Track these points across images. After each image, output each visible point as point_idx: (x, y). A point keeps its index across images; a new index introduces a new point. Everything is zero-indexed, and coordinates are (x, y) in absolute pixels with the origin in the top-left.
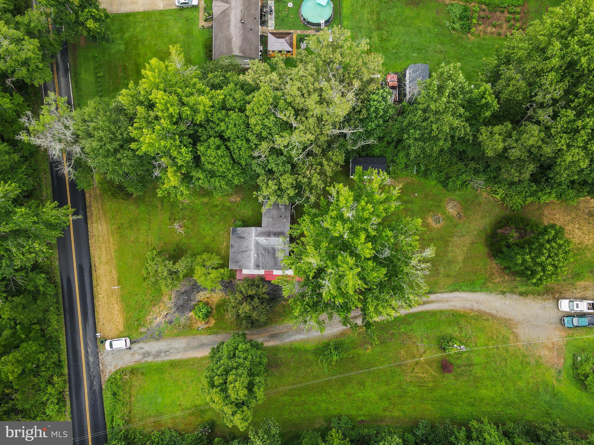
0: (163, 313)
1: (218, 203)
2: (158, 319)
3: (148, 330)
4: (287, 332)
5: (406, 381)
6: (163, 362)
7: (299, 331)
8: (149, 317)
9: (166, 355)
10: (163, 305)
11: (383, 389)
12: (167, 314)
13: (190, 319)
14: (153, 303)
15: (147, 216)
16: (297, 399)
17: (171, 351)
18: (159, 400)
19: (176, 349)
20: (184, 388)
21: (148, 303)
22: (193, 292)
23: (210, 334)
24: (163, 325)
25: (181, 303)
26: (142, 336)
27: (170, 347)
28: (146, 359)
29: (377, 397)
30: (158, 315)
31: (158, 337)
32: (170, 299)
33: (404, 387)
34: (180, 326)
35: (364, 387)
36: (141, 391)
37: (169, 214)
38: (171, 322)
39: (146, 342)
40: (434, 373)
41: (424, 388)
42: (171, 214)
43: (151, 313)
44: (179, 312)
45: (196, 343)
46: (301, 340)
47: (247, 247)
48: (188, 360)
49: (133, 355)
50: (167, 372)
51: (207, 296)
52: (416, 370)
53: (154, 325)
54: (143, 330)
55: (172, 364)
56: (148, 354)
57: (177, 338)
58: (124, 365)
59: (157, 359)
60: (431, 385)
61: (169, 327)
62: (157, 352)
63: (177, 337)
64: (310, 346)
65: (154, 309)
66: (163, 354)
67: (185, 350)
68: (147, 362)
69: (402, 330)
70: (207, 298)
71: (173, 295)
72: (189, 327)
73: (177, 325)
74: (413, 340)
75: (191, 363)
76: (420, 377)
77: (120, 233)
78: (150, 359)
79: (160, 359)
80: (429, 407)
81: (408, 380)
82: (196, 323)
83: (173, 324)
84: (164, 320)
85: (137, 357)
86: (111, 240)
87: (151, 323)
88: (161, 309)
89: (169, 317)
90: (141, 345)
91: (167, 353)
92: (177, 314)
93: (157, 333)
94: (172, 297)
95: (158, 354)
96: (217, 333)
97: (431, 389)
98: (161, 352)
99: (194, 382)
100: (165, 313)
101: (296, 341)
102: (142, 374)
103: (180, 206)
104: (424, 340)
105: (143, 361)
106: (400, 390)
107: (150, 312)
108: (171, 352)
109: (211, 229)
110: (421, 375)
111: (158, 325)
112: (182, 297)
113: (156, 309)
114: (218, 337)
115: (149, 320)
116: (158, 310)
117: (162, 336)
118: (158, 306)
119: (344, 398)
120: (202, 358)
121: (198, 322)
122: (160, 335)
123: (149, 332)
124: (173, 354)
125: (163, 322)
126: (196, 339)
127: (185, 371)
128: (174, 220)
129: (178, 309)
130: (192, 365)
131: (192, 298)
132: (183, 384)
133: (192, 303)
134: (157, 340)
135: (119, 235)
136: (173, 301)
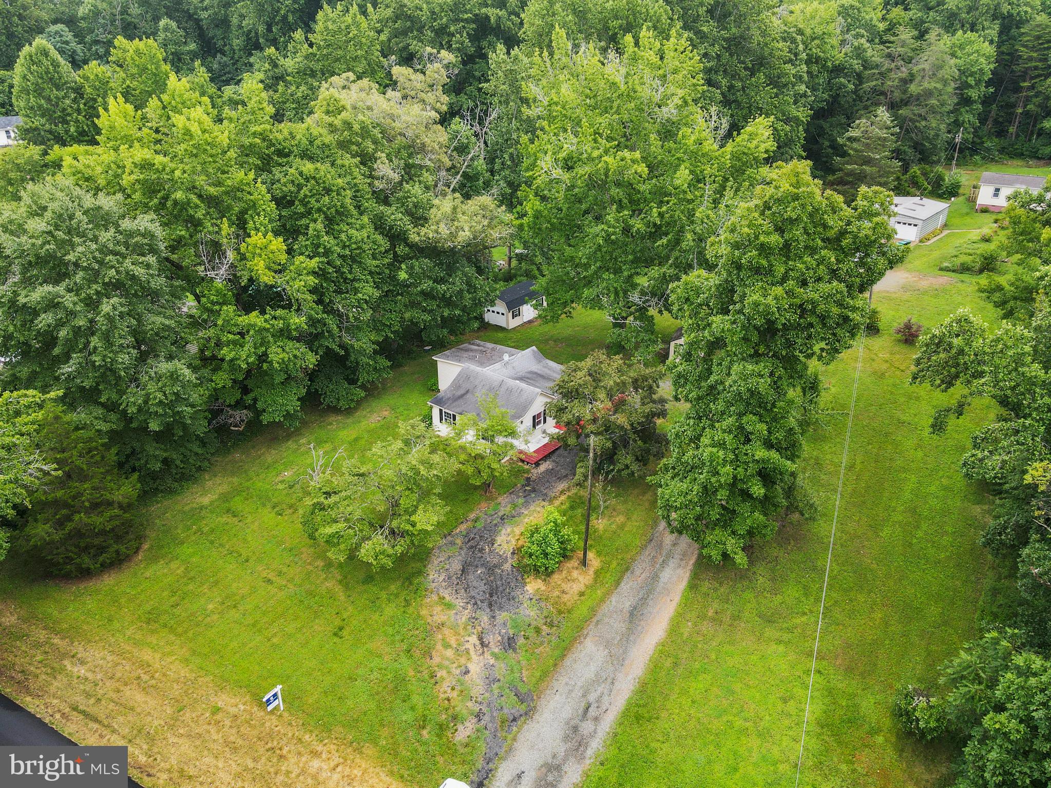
0: (467, 646)
1: (355, 436)
2: (474, 668)
3: (479, 716)
8: (445, 686)
9: (596, 719)
10: (446, 631)
12: (480, 639)
13: (540, 599)
14: (417, 654)
17: (592, 697)
19: (597, 680)
20: (740, 723)
21: (406, 666)
22: (482, 550)
23: (618, 583)
24: (501, 669)
25: (483, 588)
26: (482, 747)
27: (578, 693)
30: (463, 661)
31: (523, 708)
32: (449, 606)
34: (538, 630)
38: (510, 643)
39: (510, 750)
42: (274, 507)
43: (441, 673)
44: (501, 608)
45: (615, 625)
48: (655, 667)
50: (654, 744)
51: (518, 533)
53: (478, 689)
54: (464, 731)
55: (638, 718)
56: (551, 771)
57: (568, 661)
59: (590, 752)
61: (522, 656)
63: (563, 656)
65: (437, 660)
66: (587, 727)
67: (618, 659)
70: (523, 534)
71: (446, 594)
72: (560, 612)
73: (531, 633)
75: (668, 663)
77: (165, 626)
78: (573, 774)
79: (595, 746)
82: (563, 592)
83: (521, 641)
84: (487, 655)
86: (147, 655)
88: (453, 643)
89: (493, 639)
91: (592, 712)
92: (502, 616)
93: (510, 705)
94: (448, 598)
95: (576, 741)
96: (626, 569)
98: (575, 728)
99: (737, 687)
100: (474, 639)
103: (281, 487)
107: (433, 676)
108: (598, 701)
111: (491, 680)
112: (471, 577)
113: (442, 655)
114: (638, 572)
115: (454, 694)
116: (449, 653)
117: (529, 694)
118: (439, 647)
120: (674, 629)
121: (565, 586)
122: (521, 698)
123: (487, 718)
124: (606, 698)
125: (492, 661)
126: (606, 620)
127: (684, 692)
128: (291, 507)
129: (490, 605)
130: (676, 664)
131: (495, 561)
132: (725, 719)
133: (507, 567)
134: (529, 713)
135: (166, 630)
136: (460, 603)
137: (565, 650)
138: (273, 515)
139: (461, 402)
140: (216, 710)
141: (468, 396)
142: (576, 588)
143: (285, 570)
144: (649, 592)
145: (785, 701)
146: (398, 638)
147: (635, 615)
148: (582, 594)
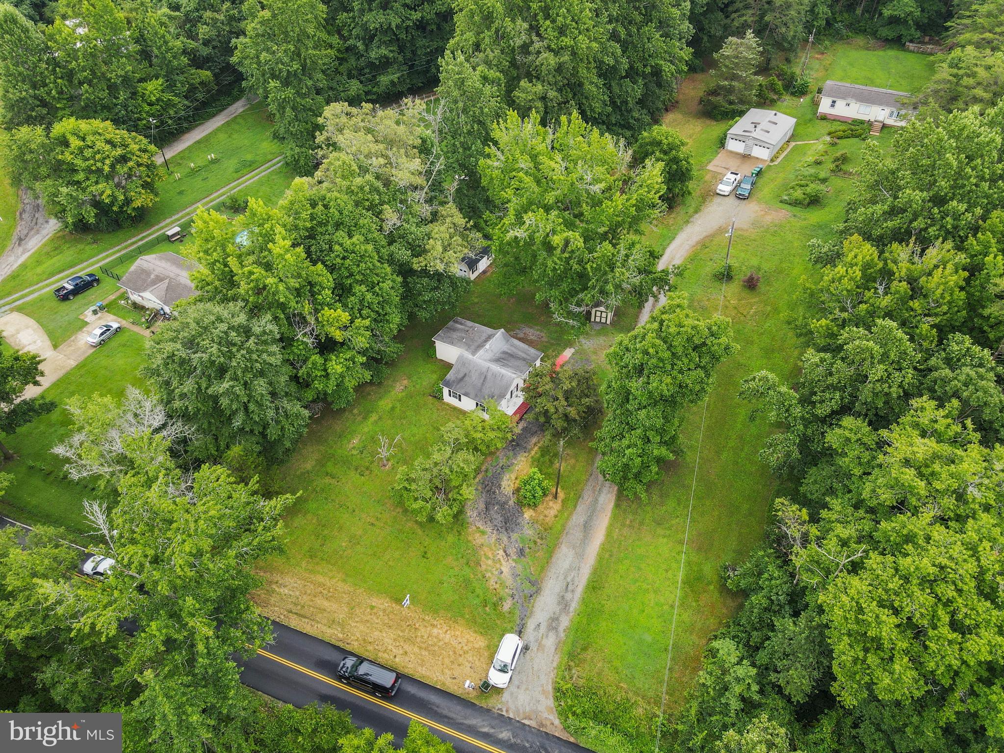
0: (499, 557)
1: (390, 406)
2: (503, 569)
3: (513, 596)
5: (754, 326)
6: (584, 601)
8: (492, 582)
9: (573, 591)
10: (486, 549)
12: (505, 552)
13: (533, 522)
14: (472, 564)
15: (330, 506)
17: (569, 579)
18: (648, 638)
19: (571, 569)
20: (645, 586)
21: (467, 570)
22: (494, 493)
23: (575, 507)
24: (519, 569)
25: (500, 519)
26: (517, 612)
27: (561, 577)
28: (561, 628)
30: (498, 566)
31: (535, 589)
32: (483, 533)
33: (761, 331)
34: (535, 542)
36: (617, 663)
37: (353, 473)
38: (521, 553)
39: (532, 612)
40: (756, 300)
41: (771, 315)
42: (356, 469)
43: (488, 575)
44: (513, 531)
45: (577, 534)
47: (481, 374)
48: (600, 558)
49: (541, 647)
50: (603, 602)
51: (513, 478)
52: (744, 312)
53: (509, 582)
54: (507, 605)
55: (594, 588)
56: (554, 621)
57: (554, 560)
58: (552, 675)
59: (571, 609)
60: (769, 308)
61: (529, 559)
62: (559, 603)
63: (551, 557)
65: (484, 567)
66: (569, 596)
67: (580, 555)
68: (567, 630)
70: (516, 479)
71: (479, 524)
72: (546, 530)
73: (532, 545)
75: (607, 556)
76: (755, 313)
77: (322, 559)
78: (565, 622)
79: (574, 606)
82: (546, 516)
83: (527, 550)
84: (510, 561)
85: (550, 642)
86: (321, 579)
87: (503, 585)
88: (490, 555)
89: (512, 551)
90: (531, 625)
91: (570, 587)
92: (514, 536)
93: (528, 588)
94: (482, 528)
95: (564, 604)
96: (579, 497)
97: (775, 310)
98: (563, 597)
99: (643, 566)
100: (501, 552)
102: (585, 649)
103: (355, 452)
105: (562, 635)
106: (764, 336)
107: (484, 576)
108: (573, 581)
110: (753, 311)
111: (515, 576)
112: (492, 512)
113: (486, 564)
114: (586, 498)
115: (498, 586)
116: (490, 562)
117: (536, 581)
118: (483, 558)
120: (609, 534)
121: (546, 512)
122: (533, 583)
123: (517, 597)
124: (576, 579)
125: (514, 565)
126: (571, 531)
127: (616, 571)
128: (367, 469)
129: (506, 530)
130: (611, 556)
131: (503, 499)
132: (637, 585)
133: (511, 503)
134: (538, 591)
135: (324, 562)
136: (489, 530)
137: (551, 553)
138: (358, 476)
139: (462, 384)
140: (372, 608)
141: (466, 379)
142: (553, 512)
143: (380, 516)
144: (594, 511)
145: (667, 571)
146: (460, 556)
147: (587, 527)
148: (556, 516)
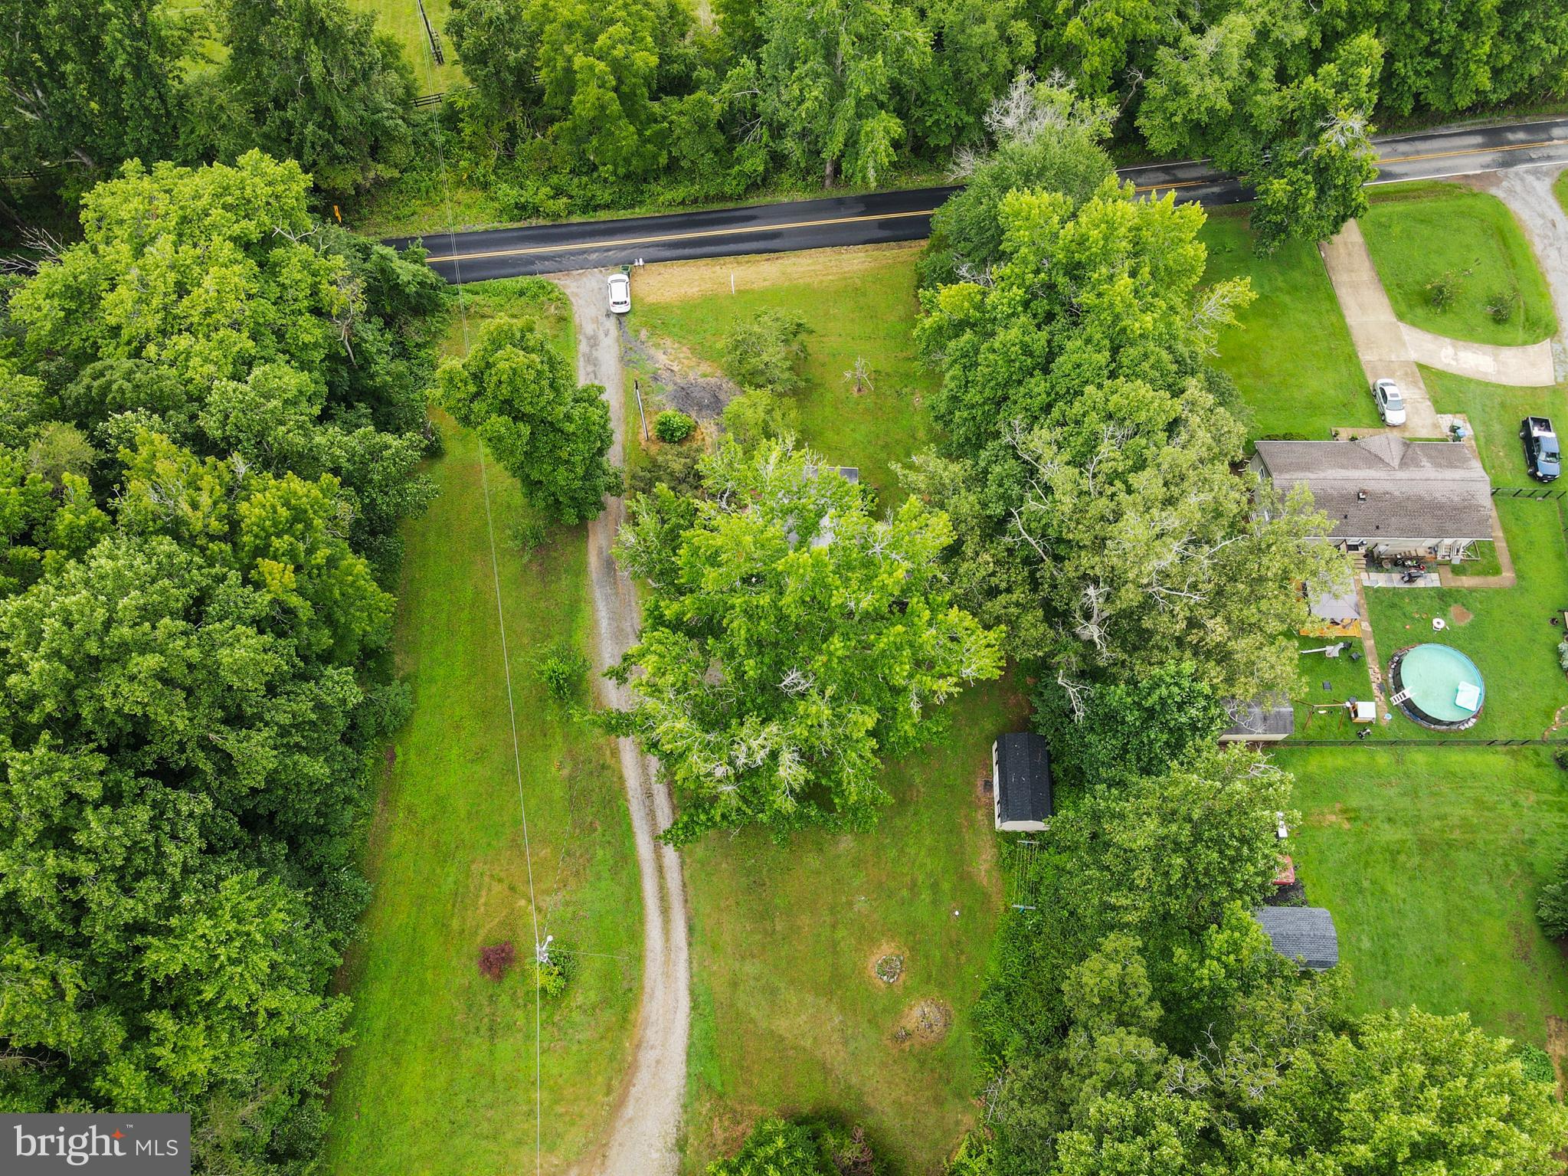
0: (675, 364)
2: (664, 357)
3: (643, 343)
4: (617, 594)
5: (473, 861)
7: (615, 617)
8: (669, 343)
10: (693, 364)
11: (461, 805)
12: (672, 371)
14: (698, 347)
15: (882, 334)
16: (465, 615)
21: (697, 339)
22: (718, 414)
23: (624, 448)
24: (650, 366)
25: (695, 395)
26: (631, 334)
27: (605, 379)
28: (584, 341)
29: (442, 791)
30: (672, 357)
31: (626, 359)
32: (704, 376)
33: (460, 854)
34: (647, 394)
35: (472, 761)
37: (889, 370)
38: (656, 379)
39: (618, 341)
40: (482, 932)
41: (449, 906)
42: (887, 374)
43: (676, 346)
44: (676, 391)
46: (596, 622)
49: (596, 321)
51: (707, 437)
52: (497, 888)
53: (652, 351)
54: (644, 334)
56: (594, 342)
57: (621, 390)
58: (575, 308)
59: (582, 359)
60: (455, 924)
61: (645, 377)
62: (596, 359)
63: (625, 391)
64: (579, 638)
65: (684, 349)
66: (590, 369)
68: (578, 342)
69: (600, 853)
70: (703, 439)
71: (713, 380)
73: (649, 389)
74: (572, 881)
76: (478, 896)
77: (845, 292)
78: (583, 347)
79: (581, 363)
80: (402, 918)
81: (473, 867)
83: (652, 383)
84: (661, 367)
85: (589, 328)
87: (657, 346)
88: (684, 361)
89: (666, 375)
90: (614, 332)
91: (592, 375)
92: (671, 388)
93: (634, 357)
94: (709, 378)
95: (592, 361)
96: (626, 460)
97: (443, 925)
98: (595, 365)
100: (676, 368)
101: (595, 611)
103: (905, 390)
104: (571, 909)
105: (581, 337)
106: (453, 846)
107: (679, 343)
109: (855, 444)
110: (482, 900)
111: (650, 358)
112: (708, 396)
113: (684, 353)
115: (662, 342)
116: (681, 356)
117: (628, 365)
118: (690, 356)
119: (452, 716)
122: (630, 361)
123: (639, 344)
125: (657, 365)
129: (683, 388)
131: (704, 413)
133: (694, 414)
134: (622, 358)
136: (700, 380)
148: (640, 427)
